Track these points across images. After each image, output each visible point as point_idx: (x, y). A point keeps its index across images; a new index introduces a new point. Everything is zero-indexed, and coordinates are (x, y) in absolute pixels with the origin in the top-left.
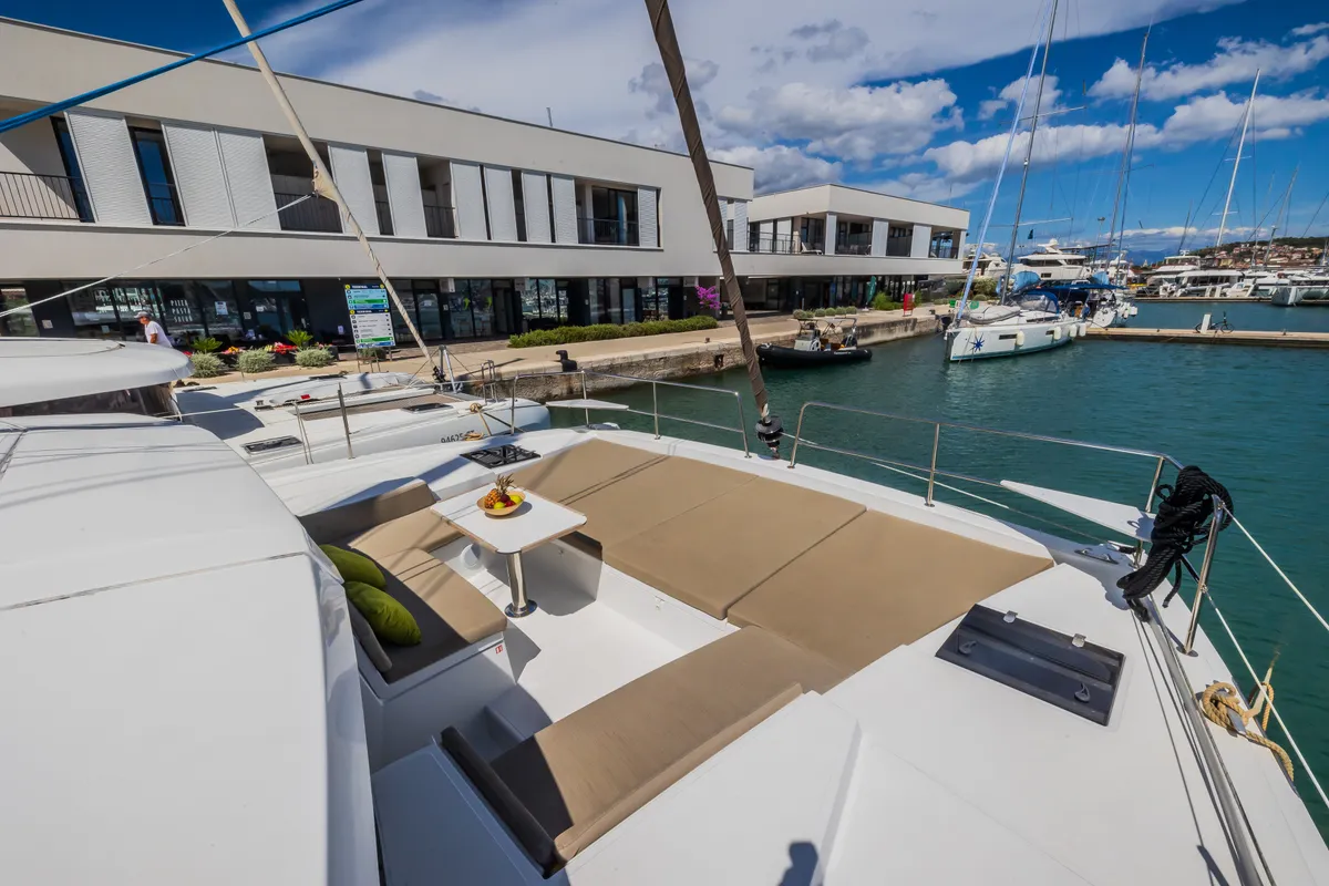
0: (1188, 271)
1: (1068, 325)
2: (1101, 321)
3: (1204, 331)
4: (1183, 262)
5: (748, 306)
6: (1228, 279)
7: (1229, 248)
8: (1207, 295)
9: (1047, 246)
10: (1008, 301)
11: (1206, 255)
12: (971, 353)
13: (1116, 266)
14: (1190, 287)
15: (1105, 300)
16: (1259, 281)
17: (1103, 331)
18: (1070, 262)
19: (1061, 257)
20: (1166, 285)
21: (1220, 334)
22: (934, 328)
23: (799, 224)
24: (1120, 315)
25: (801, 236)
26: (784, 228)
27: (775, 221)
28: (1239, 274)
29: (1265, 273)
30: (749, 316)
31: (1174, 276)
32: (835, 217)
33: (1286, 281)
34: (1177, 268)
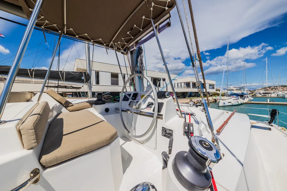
0: (262, 92)
1: (241, 101)
2: (246, 100)
3: (269, 102)
4: (260, 90)
5: (177, 97)
6: (271, 93)
7: (270, 87)
8: (267, 96)
9: (231, 87)
10: (228, 96)
11: (265, 88)
12: (223, 105)
13: (246, 91)
14: (263, 94)
15: (246, 96)
16: (278, 94)
17: (248, 102)
18: (237, 90)
19: (234, 89)
20: (258, 94)
21: (272, 103)
22: (213, 101)
23: (185, 83)
24: (250, 99)
25: (186, 85)
26: (183, 84)
27: (181, 83)
28: (273, 92)
29: (279, 92)
30: (178, 99)
31: (259, 93)
32: (192, 82)
33: (284, 94)
34: (259, 91)
